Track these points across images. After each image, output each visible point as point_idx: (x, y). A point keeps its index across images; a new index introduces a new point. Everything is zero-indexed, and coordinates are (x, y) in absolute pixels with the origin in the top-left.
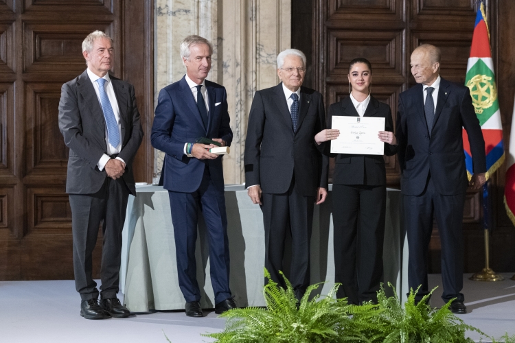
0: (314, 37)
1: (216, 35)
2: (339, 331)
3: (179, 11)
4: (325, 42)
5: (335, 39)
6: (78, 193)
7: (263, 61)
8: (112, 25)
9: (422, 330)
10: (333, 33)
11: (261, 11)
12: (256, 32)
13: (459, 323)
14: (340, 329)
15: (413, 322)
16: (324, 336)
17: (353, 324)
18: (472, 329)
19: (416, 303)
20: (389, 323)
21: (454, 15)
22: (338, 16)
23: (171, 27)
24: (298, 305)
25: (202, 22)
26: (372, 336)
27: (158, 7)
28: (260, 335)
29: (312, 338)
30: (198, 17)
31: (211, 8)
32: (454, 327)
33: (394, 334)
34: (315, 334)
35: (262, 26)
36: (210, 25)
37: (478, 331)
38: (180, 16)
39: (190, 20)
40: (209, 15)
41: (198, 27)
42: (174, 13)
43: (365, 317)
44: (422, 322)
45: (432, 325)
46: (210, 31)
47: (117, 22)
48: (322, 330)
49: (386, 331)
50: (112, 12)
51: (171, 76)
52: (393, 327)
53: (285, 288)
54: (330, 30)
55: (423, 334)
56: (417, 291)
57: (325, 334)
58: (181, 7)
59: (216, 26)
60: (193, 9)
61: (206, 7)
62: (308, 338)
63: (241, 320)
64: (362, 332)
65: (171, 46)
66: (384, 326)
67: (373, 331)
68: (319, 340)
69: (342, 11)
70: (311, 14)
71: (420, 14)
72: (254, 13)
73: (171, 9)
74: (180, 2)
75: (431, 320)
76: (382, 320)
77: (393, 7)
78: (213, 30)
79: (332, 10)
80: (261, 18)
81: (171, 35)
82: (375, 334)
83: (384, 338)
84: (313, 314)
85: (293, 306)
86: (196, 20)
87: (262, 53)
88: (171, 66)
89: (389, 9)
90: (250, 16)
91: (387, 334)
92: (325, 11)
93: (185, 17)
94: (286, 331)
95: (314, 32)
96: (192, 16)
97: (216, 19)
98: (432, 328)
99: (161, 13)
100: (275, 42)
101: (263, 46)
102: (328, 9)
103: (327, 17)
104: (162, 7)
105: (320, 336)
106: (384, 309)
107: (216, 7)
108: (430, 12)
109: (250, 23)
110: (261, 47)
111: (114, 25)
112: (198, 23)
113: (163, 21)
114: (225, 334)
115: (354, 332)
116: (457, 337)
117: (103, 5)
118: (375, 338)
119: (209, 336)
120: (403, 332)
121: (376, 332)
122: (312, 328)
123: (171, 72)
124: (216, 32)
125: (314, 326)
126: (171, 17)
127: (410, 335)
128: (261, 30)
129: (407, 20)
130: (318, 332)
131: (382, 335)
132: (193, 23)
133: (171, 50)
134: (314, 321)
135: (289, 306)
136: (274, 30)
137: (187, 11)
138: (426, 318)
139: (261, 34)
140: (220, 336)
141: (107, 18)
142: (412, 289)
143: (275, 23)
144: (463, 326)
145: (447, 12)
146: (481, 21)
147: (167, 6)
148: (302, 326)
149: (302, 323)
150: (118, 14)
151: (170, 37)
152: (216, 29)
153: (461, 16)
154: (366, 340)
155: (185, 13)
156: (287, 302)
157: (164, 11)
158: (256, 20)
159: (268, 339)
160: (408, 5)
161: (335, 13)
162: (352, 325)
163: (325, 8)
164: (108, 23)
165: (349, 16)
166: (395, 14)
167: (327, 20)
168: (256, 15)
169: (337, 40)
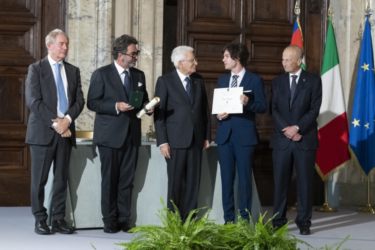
0: (178, 37)
1: (111, 34)
2: (212, 242)
3: (84, 17)
4: (186, 42)
5: (193, 39)
6: (35, 144)
7: (143, 53)
8: (35, 25)
9: (268, 242)
10: (191, 35)
11: (142, 18)
12: (139, 33)
13: (293, 238)
14: (212, 241)
15: (262, 237)
16: (202, 245)
17: (221, 237)
18: (302, 242)
19: (263, 223)
20: (246, 237)
21: (277, 25)
22: (195, 23)
23: (78, 28)
24: (183, 223)
25: (100, 25)
26: (234, 246)
27: (69, 13)
28: (157, 244)
29: (193, 246)
30: (98, 22)
31: (107, 15)
32: (290, 241)
33: (250, 245)
34: (196, 244)
35: (142, 28)
36: (106, 28)
37: (306, 243)
38: (84, 20)
39: (92, 23)
40: (106, 20)
41: (97, 29)
42: (80, 18)
43: (230, 233)
44: (268, 237)
45: (275, 239)
46: (106, 31)
47: (38, 24)
48: (200, 241)
49: (244, 243)
50: (36, 16)
51: (78, 63)
52: (249, 240)
53: (174, 212)
54: (189, 32)
55: (269, 245)
56: (264, 216)
57: (203, 244)
58: (86, 14)
59: (111, 28)
60: (94, 15)
61: (104, 14)
62: (190, 246)
63: (144, 233)
64: (227, 243)
65: (78, 41)
66: (243, 239)
67: (234, 243)
68: (198, 248)
69: (198, 20)
70: (176, 21)
71: (252, 23)
72: (137, 19)
73: (78, 15)
74: (85, 11)
75: (274, 236)
76: (241, 236)
77: (234, 18)
78: (109, 31)
79: (191, 18)
80: (142, 23)
81: (78, 34)
82: (236, 245)
83: (242, 248)
84: (194, 230)
85: (179, 224)
86: (96, 24)
87: (142, 48)
88: (78, 56)
89: (231, 19)
90: (134, 21)
91: (244, 245)
92: (186, 19)
93: (89, 21)
94: (175, 241)
95: (178, 34)
96: (93, 21)
97: (111, 23)
98: (275, 241)
99: (71, 18)
100: (152, 40)
101: (143, 43)
102: (188, 18)
103: (188, 24)
104: (72, 14)
105: (199, 245)
106: (242, 228)
107: (111, 14)
108: (259, 22)
109: (134, 26)
110: (142, 44)
111: (36, 26)
112: (97, 25)
113: (73, 24)
114: (133, 243)
115: (222, 243)
116: (292, 248)
117: (29, 11)
118: (236, 247)
119: (120, 245)
120: (256, 243)
121: (237, 243)
122: (193, 240)
123: (78, 60)
124: (111, 32)
125: (195, 238)
126: (79, 21)
127: (261, 245)
128: (142, 31)
129: (243, 27)
130: (198, 243)
131: (241, 246)
132: (94, 26)
133: (78, 44)
134: (195, 235)
135: (177, 225)
136: (151, 32)
137: (90, 17)
138: (271, 234)
139: (142, 34)
140: (130, 245)
141: (32, 20)
142: (261, 214)
143: (152, 27)
144: (296, 240)
145: (271, 22)
146: (297, 29)
147: (75, 13)
148: (187, 238)
149: (187, 236)
150: (40, 17)
151: (78, 35)
152: (111, 30)
153: (281, 25)
154: (230, 248)
155: (88, 18)
156: (176, 222)
157: (74, 16)
158: (139, 24)
159: (163, 247)
160: (245, 17)
161: (193, 21)
162: (220, 239)
163: (186, 17)
164: (33, 24)
165: (203, 24)
166: (235, 23)
167: (187, 26)
168: (139, 21)
169: (194, 40)
